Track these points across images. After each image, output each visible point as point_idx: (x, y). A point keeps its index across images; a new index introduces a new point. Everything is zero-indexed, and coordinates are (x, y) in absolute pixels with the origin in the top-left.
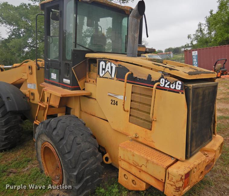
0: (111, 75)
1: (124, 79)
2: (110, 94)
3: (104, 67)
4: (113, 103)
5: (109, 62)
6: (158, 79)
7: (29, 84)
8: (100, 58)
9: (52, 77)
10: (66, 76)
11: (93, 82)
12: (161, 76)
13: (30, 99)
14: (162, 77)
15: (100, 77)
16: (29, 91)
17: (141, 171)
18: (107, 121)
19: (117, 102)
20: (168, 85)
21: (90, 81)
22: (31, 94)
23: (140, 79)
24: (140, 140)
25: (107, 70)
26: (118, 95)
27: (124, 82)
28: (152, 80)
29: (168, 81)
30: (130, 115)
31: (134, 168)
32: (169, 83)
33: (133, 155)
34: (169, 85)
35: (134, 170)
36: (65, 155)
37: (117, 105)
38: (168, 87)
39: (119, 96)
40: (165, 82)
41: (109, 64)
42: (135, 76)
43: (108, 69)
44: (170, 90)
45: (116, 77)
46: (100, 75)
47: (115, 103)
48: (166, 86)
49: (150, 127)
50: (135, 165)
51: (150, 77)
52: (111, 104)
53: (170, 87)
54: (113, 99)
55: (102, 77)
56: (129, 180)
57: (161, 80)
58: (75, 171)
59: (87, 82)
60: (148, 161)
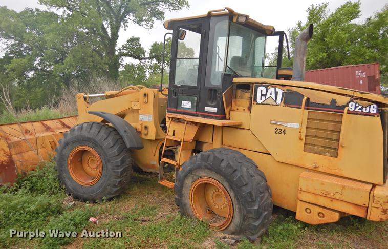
0: (276, 101)
1: (301, 105)
2: (274, 122)
3: (264, 92)
4: (279, 131)
5: (273, 87)
6: (346, 104)
7: (141, 116)
8: (258, 83)
9: (182, 106)
10: (210, 104)
11: (244, 110)
12: (349, 100)
13: (141, 134)
14: (351, 101)
15: (258, 104)
16: (142, 124)
17: (332, 199)
18: (270, 154)
19: (285, 130)
20: (359, 109)
21: (238, 109)
22: (143, 128)
23: (319, 104)
24: (321, 169)
25: (268, 95)
26: (286, 123)
27: (301, 108)
28: (337, 105)
29: (359, 105)
30: (305, 144)
31: (322, 198)
32: (360, 107)
33: (323, 184)
34: (361, 109)
35: (322, 201)
36: (242, 188)
37: (285, 133)
38: (360, 111)
39: (288, 124)
40: (355, 105)
41: (272, 90)
42: (312, 101)
43: (271, 94)
44: (363, 114)
45: (284, 103)
46: (256, 102)
47: (282, 131)
48: (357, 110)
49: (336, 154)
50: (324, 195)
51: (334, 101)
52: (276, 133)
53: (362, 111)
54: (279, 127)
55: (261, 104)
56: (313, 213)
57: (350, 104)
58: (255, 206)
59: (234, 110)
60: (344, 187)
